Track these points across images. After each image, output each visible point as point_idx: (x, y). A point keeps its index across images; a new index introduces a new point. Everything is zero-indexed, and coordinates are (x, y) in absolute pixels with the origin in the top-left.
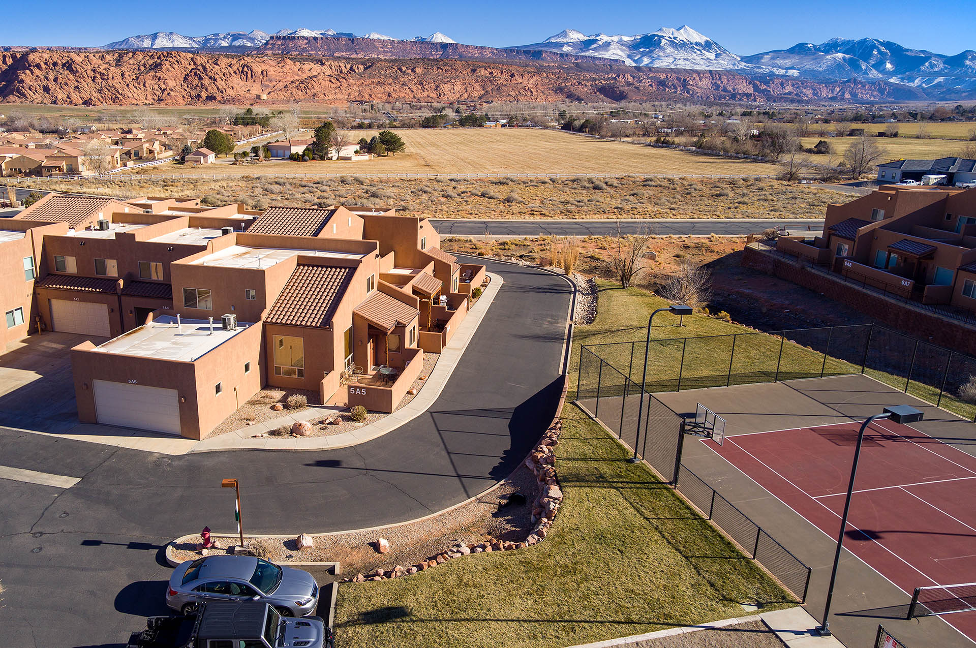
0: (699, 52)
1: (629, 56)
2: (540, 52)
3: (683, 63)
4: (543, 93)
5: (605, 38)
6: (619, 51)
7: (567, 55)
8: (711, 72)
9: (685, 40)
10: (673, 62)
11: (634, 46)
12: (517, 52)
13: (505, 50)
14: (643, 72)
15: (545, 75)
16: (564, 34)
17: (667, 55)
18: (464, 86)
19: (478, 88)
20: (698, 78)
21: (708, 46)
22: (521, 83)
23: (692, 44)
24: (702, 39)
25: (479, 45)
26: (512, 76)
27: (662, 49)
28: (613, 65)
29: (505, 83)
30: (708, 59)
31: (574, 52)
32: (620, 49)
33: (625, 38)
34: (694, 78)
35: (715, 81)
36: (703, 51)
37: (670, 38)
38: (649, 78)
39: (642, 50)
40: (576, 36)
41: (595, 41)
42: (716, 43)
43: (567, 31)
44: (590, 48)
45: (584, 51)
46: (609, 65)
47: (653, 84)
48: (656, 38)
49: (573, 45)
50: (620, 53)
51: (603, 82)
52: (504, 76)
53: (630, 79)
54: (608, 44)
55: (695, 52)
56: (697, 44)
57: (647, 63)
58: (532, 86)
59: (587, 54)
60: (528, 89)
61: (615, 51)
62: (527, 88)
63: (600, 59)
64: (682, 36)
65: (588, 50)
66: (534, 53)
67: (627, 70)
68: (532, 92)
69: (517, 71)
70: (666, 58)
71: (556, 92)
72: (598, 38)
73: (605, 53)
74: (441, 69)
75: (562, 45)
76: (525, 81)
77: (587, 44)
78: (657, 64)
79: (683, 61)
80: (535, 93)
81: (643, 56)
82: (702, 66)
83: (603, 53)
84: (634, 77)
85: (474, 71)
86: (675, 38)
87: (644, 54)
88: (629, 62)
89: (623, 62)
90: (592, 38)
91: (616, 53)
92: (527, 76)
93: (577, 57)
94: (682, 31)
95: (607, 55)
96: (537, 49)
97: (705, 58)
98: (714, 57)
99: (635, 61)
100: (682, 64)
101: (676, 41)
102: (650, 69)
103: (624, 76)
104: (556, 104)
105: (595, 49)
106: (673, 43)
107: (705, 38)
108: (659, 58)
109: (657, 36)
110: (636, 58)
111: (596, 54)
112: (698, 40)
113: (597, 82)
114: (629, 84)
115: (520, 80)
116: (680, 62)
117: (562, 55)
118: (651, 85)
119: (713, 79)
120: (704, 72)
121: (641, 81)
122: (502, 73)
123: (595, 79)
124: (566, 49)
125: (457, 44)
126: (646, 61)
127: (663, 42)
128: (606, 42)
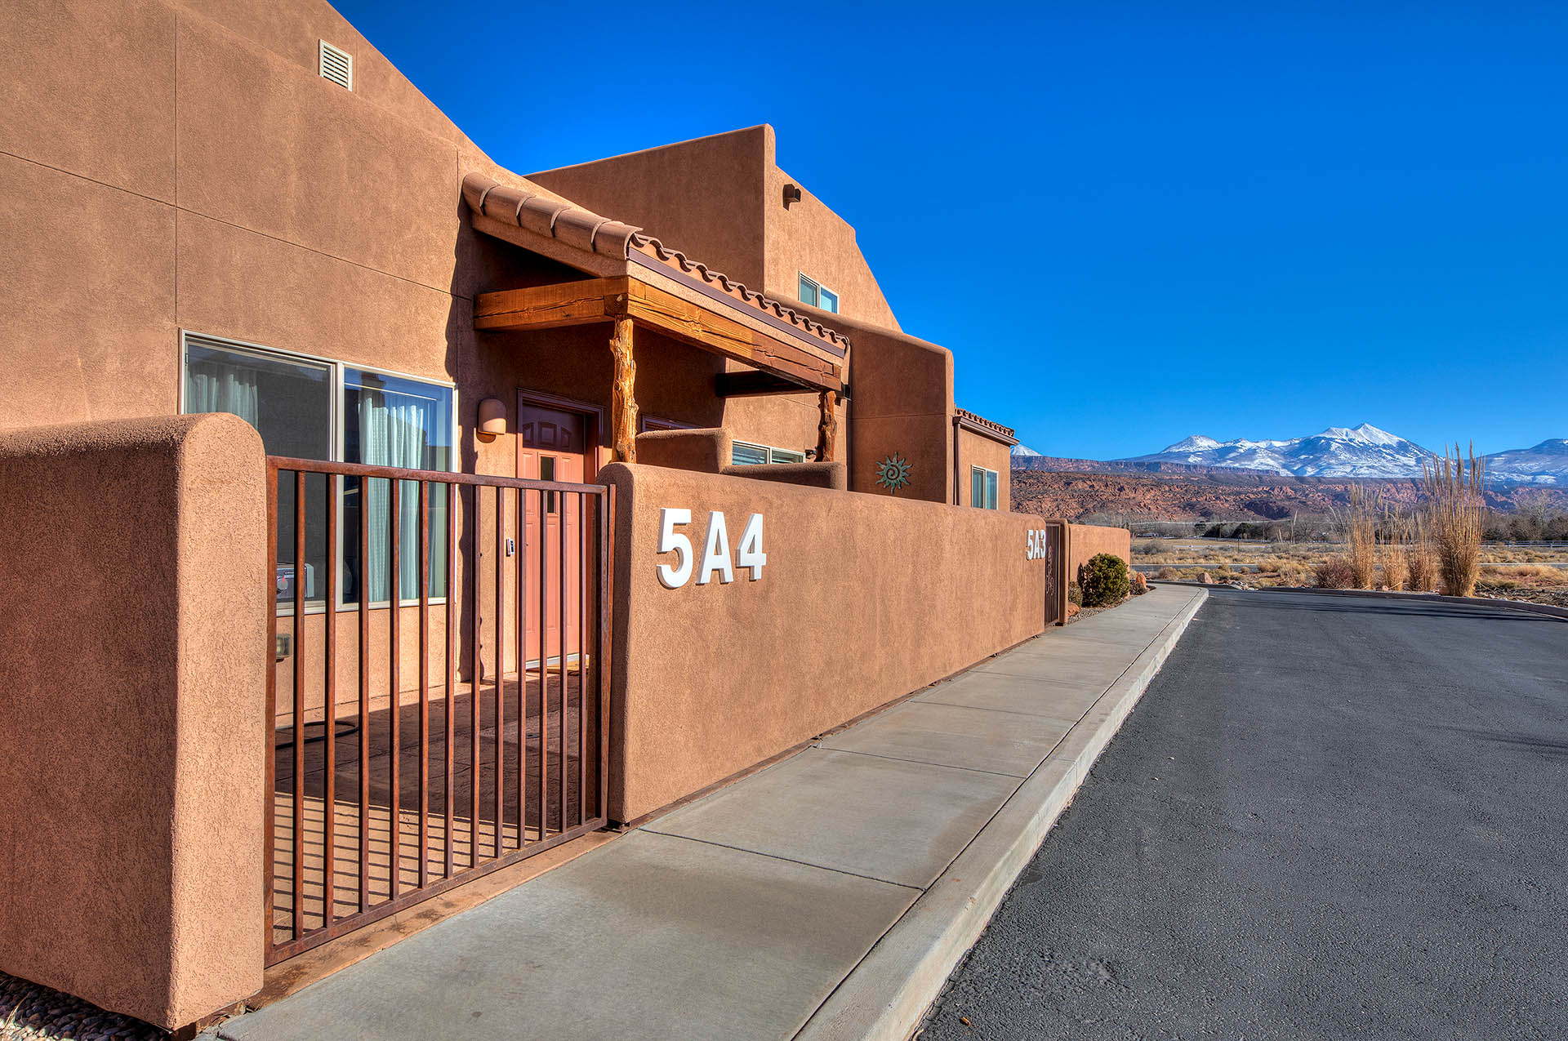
0: (1389, 457)
1: (1284, 466)
2: (1158, 465)
3: (1367, 472)
4: (1165, 510)
5: (1248, 445)
6: (1269, 459)
7: (1195, 467)
8: (1413, 481)
9: (1367, 443)
10: (1352, 471)
11: (1291, 454)
12: (1126, 464)
13: (1110, 463)
14: (1309, 483)
15: (1167, 489)
16: (1191, 442)
17: (1341, 462)
18: (1055, 503)
19: (1075, 505)
20: (1394, 490)
21: (1402, 448)
22: (1134, 498)
23: (1378, 446)
24: (1394, 440)
25: (1074, 458)
26: (1121, 489)
27: (1334, 455)
28: (1261, 477)
29: (1110, 498)
30: (1405, 465)
31: (1205, 463)
32: (1270, 457)
33: (1277, 444)
34: (1388, 490)
35: (1421, 492)
36: (1397, 456)
37: (1343, 440)
38: (1318, 491)
39: (1303, 457)
40: (1205, 444)
41: (1233, 449)
42: (1414, 444)
43: (1194, 438)
44: (1228, 457)
45: (1219, 462)
46: (1258, 476)
47: (1326, 499)
48: (1323, 441)
49: (1203, 454)
50: (1271, 462)
51: (1252, 496)
52: (1110, 490)
53: (1290, 492)
54: (1251, 453)
55: (1384, 458)
56: (1384, 446)
57: (1312, 473)
58: (1149, 502)
59: (1223, 465)
60: (1145, 505)
61: (1263, 461)
62: (1142, 505)
63: (1243, 470)
64: (1361, 437)
65: (1225, 460)
66: (1150, 465)
67: (1284, 482)
68: (1150, 509)
69: (1128, 483)
70: (1341, 467)
71: (1184, 509)
72: (1238, 445)
73: (1249, 463)
74: (1024, 482)
75: (1188, 455)
76: (1139, 497)
77: (1222, 453)
78: (1328, 474)
79: (1366, 468)
80: (1154, 510)
81: (1305, 465)
82: (1398, 473)
83: (1246, 463)
84: (1296, 491)
85: (1069, 484)
86: (1350, 440)
87: (1306, 463)
88: (1284, 473)
89: (1277, 473)
90: (1228, 445)
91: (1264, 462)
92: (1141, 490)
93: (1209, 469)
94: (1360, 431)
95: (1252, 466)
96: (1153, 461)
97: (1401, 464)
98: (1415, 463)
99: (1293, 472)
100: (1364, 472)
101: (1352, 444)
102: (1319, 480)
103: (1281, 489)
104: (1186, 521)
105: (1235, 459)
106: (1348, 447)
107: (1396, 439)
108: (1329, 466)
109: (1324, 438)
110: (1295, 469)
111: (1237, 465)
112: (1387, 441)
113: (1242, 496)
114: (1289, 498)
115: (1133, 495)
116: (1362, 471)
117: (1188, 467)
118: (1323, 500)
119: (1418, 490)
120: (1402, 482)
121: (1307, 495)
122: (1107, 486)
123: (1240, 493)
124: (1191, 460)
125: (1044, 457)
126: (1310, 471)
127: (1334, 446)
128: (1249, 449)
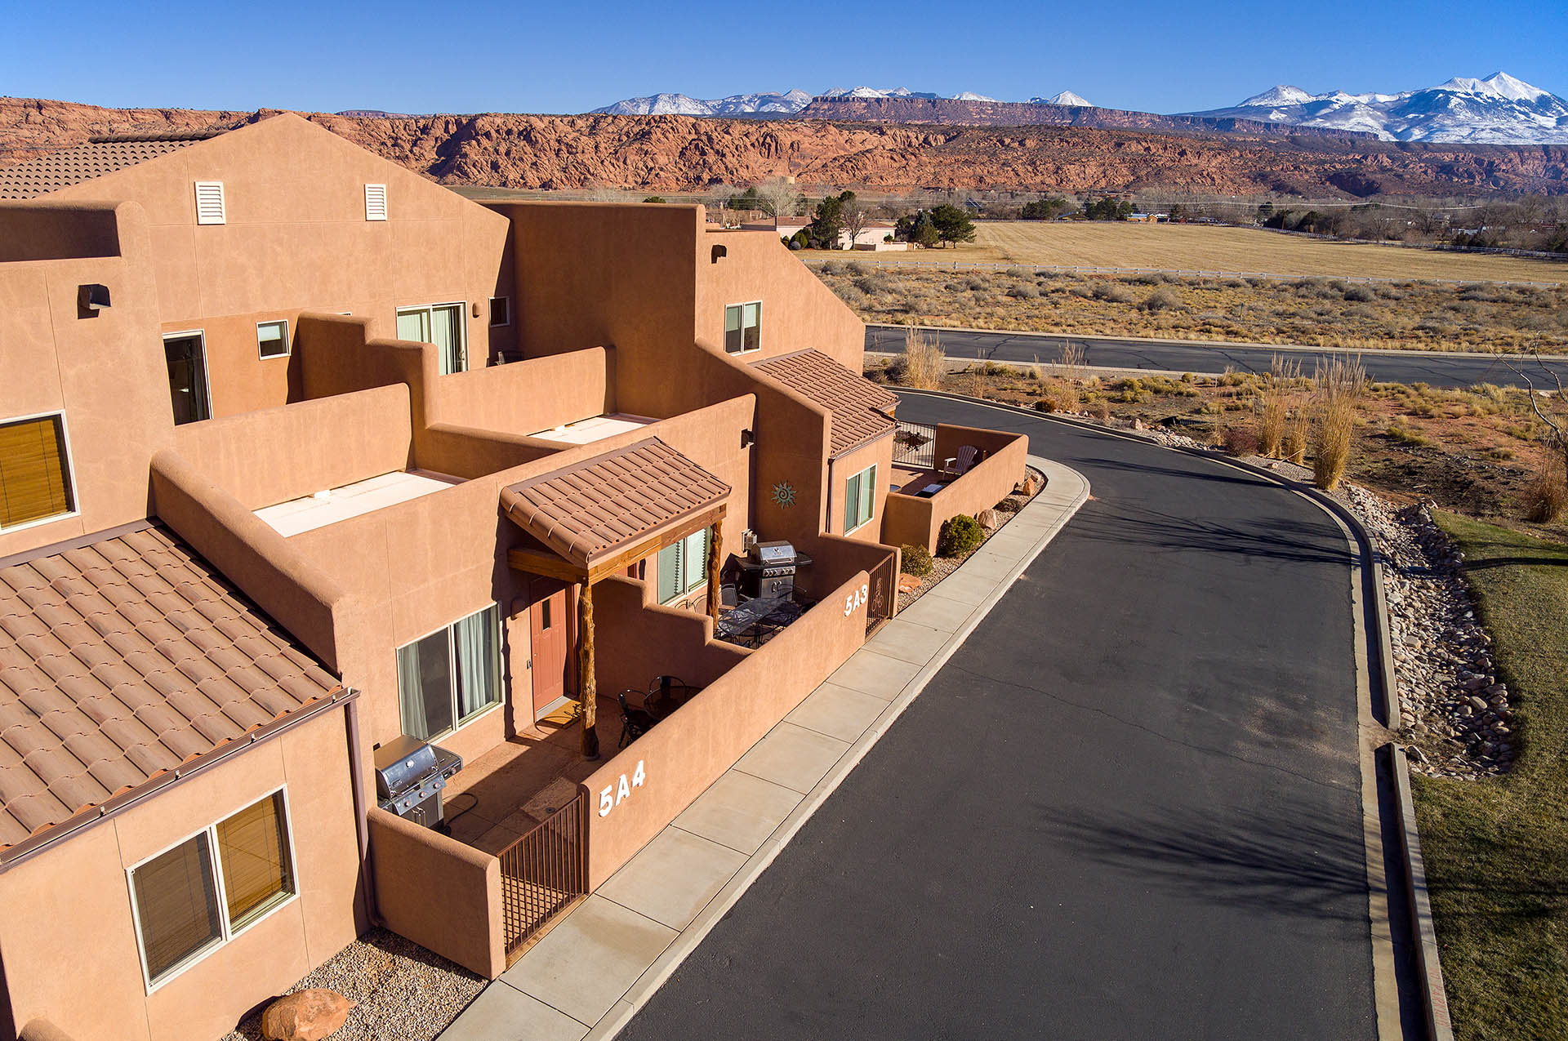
0: (1523, 117)
1: (1386, 128)
2: (1232, 121)
3: (1489, 136)
4: (1232, 180)
5: (1345, 99)
6: (1368, 118)
7: (1276, 125)
8: (1546, 148)
9: (1497, 97)
10: (1470, 134)
11: (1397, 111)
12: (1193, 121)
13: (1174, 118)
14: (1411, 151)
15: (1238, 154)
16: (1275, 93)
17: (1458, 123)
18: (1102, 169)
19: (1125, 171)
20: (1518, 160)
21: (1543, 105)
22: (1196, 165)
23: (1510, 102)
24: (1532, 93)
25: (1132, 109)
26: (1183, 153)
27: (1451, 114)
28: (1359, 142)
29: (1169, 164)
30: (1541, 127)
31: (1289, 121)
32: (1370, 116)
33: (1382, 98)
34: (1510, 160)
35: (1553, 163)
36: (1533, 115)
37: (1467, 94)
38: (1421, 161)
39: (1411, 116)
40: (1293, 97)
41: (1327, 104)
42: (1560, 99)
43: (1281, 88)
44: (1318, 114)
45: (1307, 120)
46: (1350, 141)
47: (1429, 171)
48: (1441, 95)
49: (1289, 110)
50: (1370, 122)
51: (1338, 166)
52: (1168, 154)
53: (1386, 162)
54: (1349, 109)
55: (1515, 118)
56: (1519, 102)
57: (1419, 137)
58: (1214, 170)
59: (1311, 124)
60: (1208, 175)
61: (1361, 120)
62: (1205, 173)
63: (1334, 131)
64: (1492, 90)
65: (1314, 118)
66: (1220, 122)
67: (1384, 148)
68: (1213, 179)
69: (1191, 146)
70: (1457, 129)
71: (1254, 180)
72: (1333, 99)
73: (1343, 122)
74: (1067, 141)
75: (1269, 110)
76: (1203, 163)
77: (1312, 109)
78: (1438, 139)
79: (1488, 132)
80: (1218, 181)
81: (1411, 127)
82: (1528, 138)
83: (1339, 122)
84: (1393, 160)
85: (1119, 145)
86: (1477, 95)
87: (1414, 123)
88: (1385, 136)
89: (1376, 136)
90: (1321, 98)
91: (1363, 121)
92: (1206, 155)
93: (1294, 129)
94: (1492, 82)
95: (1346, 125)
96: (1226, 117)
97: (1535, 126)
98: (1555, 124)
99: (1396, 135)
100: (1486, 137)
101: (1478, 99)
102: (1425, 147)
103: (1376, 157)
104: (1252, 196)
105: (1326, 117)
106: (1472, 103)
107: (1538, 92)
108: (1442, 128)
109: (1443, 91)
110: (1399, 131)
111: (1328, 125)
112: (1524, 96)
113: (1327, 166)
114: (1383, 170)
115: (1195, 161)
116: (1483, 134)
117: (1267, 126)
118: (1425, 172)
119: (1549, 160)
120: (1529, 149)
121: (1407, 165)
122: (1165, 148)
123: (1325, 162)
124: (1274, 116)
125: (1095, 109)
126: (1417, 134)
127: (1454, 101)
128: (1346, 105)
